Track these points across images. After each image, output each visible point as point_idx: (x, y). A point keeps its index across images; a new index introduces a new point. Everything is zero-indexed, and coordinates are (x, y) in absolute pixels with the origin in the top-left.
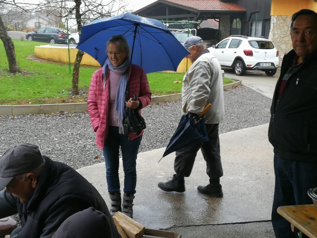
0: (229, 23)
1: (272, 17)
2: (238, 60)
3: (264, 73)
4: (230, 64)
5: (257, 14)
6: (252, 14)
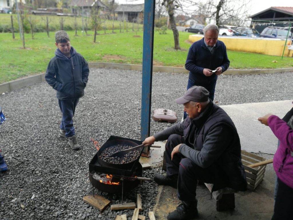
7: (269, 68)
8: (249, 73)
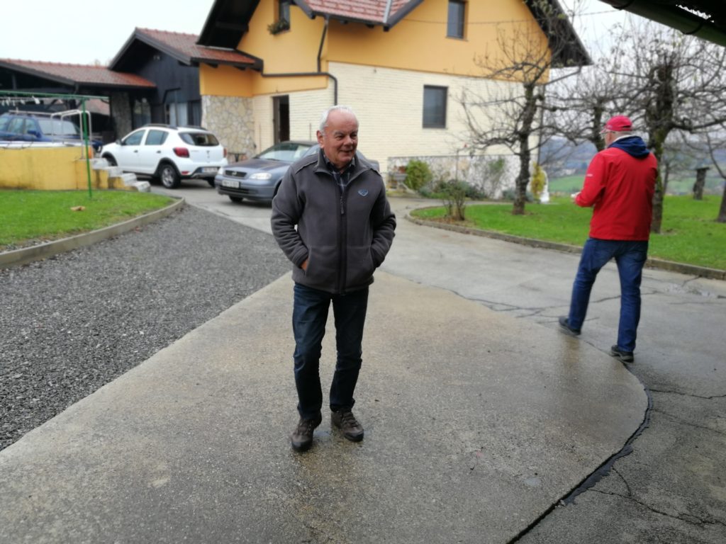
0: (128, 104)
1: (204, 98)
2: (166, 163)
3: (205, 183)
4: (152, 170)
5: (176, 92)
6: (167, 92)
7: (73, 230)
8: (17, 262)
